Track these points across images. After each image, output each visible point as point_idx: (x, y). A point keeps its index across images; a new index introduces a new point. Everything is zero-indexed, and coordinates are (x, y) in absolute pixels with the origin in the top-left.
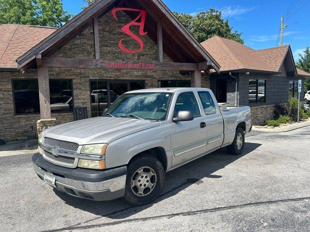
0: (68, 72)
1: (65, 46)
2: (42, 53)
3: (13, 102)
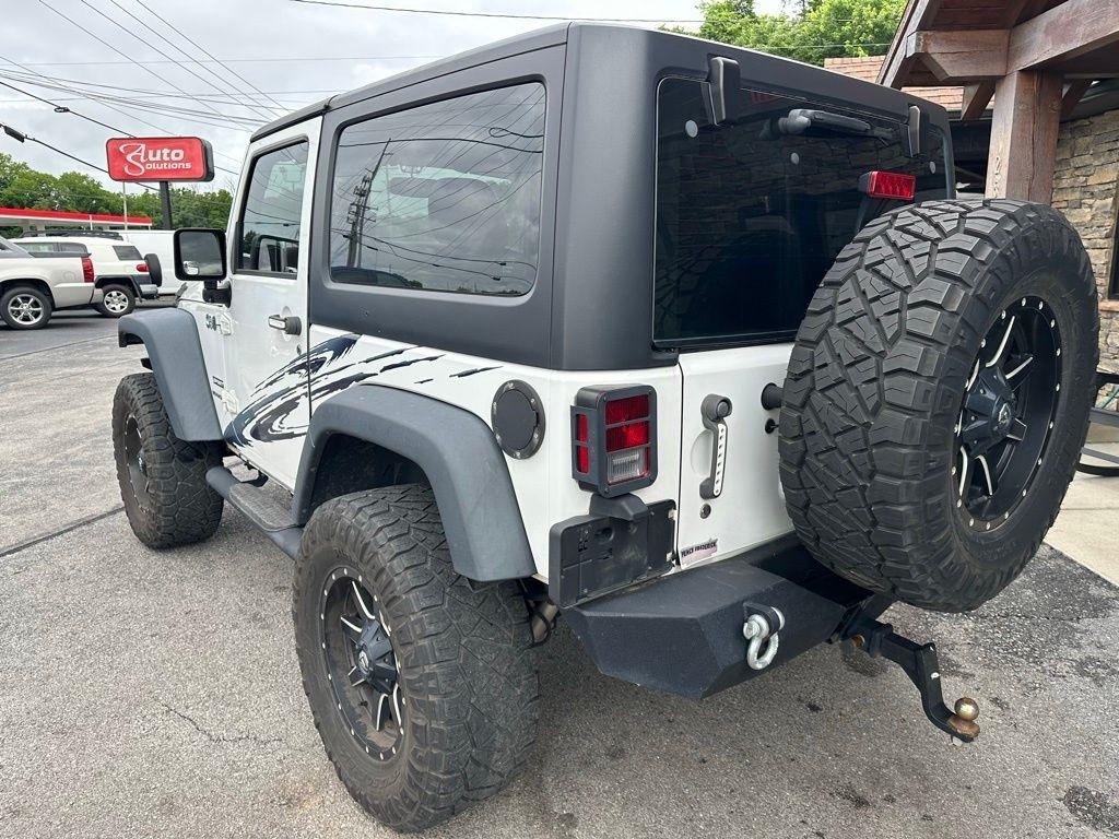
2: (921, 28)
3: (1110, 243)
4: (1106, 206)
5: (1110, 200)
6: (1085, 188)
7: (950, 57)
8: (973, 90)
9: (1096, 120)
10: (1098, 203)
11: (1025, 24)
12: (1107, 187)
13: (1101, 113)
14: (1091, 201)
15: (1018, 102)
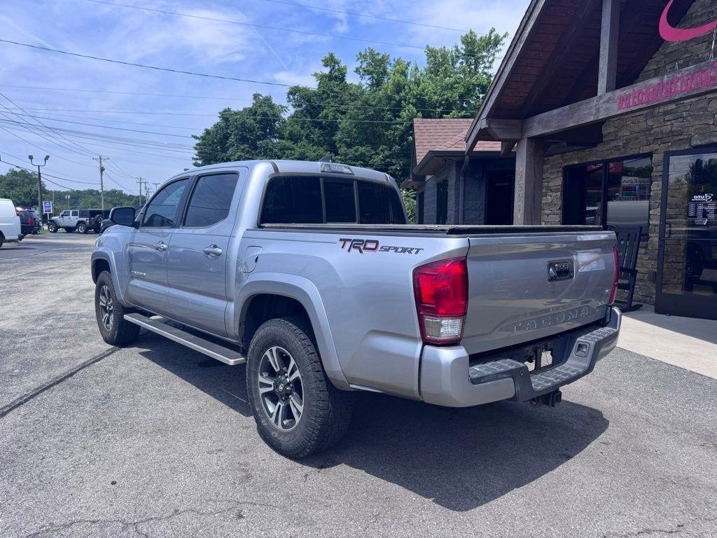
0: (645, 135)
1: (646, 68)
2: (488, 117)
3: (560, 212)
4: (557, 195)
5: (559, 193)
6: (548, 188)
7: (499, 130)
8: (507, 143)
9: (551, 158)
10: (554, 194)
11: (529, 119)
12: (557, 187)
13: (552, 155)
14: (551, 194)
15: (528, 151)
